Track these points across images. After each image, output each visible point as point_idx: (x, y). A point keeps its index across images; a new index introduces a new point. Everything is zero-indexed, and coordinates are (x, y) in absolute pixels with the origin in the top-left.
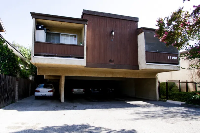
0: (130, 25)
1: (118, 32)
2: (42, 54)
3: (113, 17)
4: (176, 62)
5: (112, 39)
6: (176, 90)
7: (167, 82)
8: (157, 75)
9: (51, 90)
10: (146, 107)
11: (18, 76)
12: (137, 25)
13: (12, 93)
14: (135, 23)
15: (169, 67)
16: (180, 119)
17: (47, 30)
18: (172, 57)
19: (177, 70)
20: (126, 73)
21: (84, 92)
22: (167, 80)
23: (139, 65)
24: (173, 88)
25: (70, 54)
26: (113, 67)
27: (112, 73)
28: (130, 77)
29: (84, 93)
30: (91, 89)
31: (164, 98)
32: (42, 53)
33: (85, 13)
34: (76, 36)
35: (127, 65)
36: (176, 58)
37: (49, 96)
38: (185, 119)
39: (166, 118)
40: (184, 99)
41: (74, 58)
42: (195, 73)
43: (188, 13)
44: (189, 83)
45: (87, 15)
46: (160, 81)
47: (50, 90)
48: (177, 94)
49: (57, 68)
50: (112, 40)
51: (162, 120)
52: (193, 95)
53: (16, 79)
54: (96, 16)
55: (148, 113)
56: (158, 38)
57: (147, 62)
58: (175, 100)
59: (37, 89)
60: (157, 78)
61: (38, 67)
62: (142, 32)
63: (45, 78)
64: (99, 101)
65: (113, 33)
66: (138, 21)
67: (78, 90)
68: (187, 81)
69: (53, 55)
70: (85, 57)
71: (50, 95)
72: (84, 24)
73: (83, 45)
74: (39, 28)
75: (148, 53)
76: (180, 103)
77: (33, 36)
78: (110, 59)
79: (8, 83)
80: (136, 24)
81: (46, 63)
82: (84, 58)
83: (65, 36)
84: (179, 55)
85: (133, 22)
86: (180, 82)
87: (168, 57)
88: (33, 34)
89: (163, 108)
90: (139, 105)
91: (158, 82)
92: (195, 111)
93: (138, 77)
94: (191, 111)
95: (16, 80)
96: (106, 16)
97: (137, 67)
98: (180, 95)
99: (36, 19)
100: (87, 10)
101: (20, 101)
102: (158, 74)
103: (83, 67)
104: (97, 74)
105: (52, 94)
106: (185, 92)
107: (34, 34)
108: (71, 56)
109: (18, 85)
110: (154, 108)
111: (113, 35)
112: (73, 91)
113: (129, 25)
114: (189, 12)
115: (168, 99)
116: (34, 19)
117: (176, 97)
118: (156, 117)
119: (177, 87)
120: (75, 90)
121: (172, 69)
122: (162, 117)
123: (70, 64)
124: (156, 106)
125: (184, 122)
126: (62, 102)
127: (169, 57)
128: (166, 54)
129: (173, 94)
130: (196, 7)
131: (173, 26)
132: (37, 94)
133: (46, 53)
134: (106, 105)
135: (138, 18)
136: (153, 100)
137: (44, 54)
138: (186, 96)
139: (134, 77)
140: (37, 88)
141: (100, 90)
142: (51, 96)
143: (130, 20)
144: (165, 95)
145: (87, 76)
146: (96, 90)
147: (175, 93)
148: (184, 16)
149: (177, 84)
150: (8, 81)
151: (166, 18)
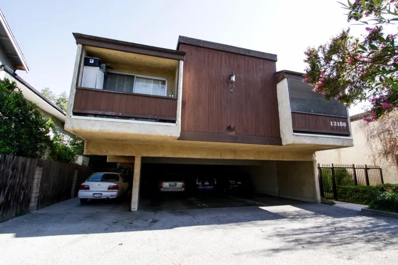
0: (264, 65)
1: (242, 76)
2: (90, 112)
3: (233, 51)
4: (346, 132)
5: (231, 89)
6: (349, 182)
7: (333, 168)
8: (315, 155)
9: (114, 186)
10: (297, 218)
11: (46, 156)
12: (275, 66)
13: (22, 192)
14: (271, 63)
15: (333, 140)
16: (364, 247)
17: (107, 67)
18: (338, 123)
19: (348, 145)
20: (259, 152)
21: (182, 187)
22: (333, 164)
23: (282, 137)
24: (345, 179)
25: (149, 115)
26: (234, 140)
27: (234, 151)
28: (266, 159)
29: (183, 189)
30: (199, 182)
31: (330, 199)
32: (91, 110)
33: (182, 42)
34: (165, 81)
35: (260, 136)
36: (345, 125)
37: (108, 198)
38: (374, 246)
39: (337, 245)
40: (365, 199)
41: (156, 121)
42: (378, 152)
43: (357, 41)
44: (369, 169)
45: (186, 46)
46: (320, 166)
47: (113, 184)
48: (351, 190)
49: (125, 140)
50: (232, 91)
51: (328, 250)
52: (379, 192)
53: (36, 163)
54: (202, 49)
55: (301, 232)
56: (310, 84)
57: (294, 131)
58: (349, 202)
59: (86, 183)
60: (316, 161)
61: (87, 140)
62: (283, 78)
63: (108, 161)
64: (210, 207)
65: (233, 78)
66: (276, 61)
67: (172, 183)
68: (366, 165)
69: (114, 114)
70: (179, 119)
71: (112, 196)
72: (179, 60)
73: (176, 96)
74: (90, 62)
75: (296, 116)
76: (359, 207)
77: (74, 77)
78: (228, 125)
79: (11, 172)
80: (272, 66)
81: (98, 131)
82: (177, 122)
83: (145, 80)
84: (349, 119)
85: (267, 61)
86: (354, 169)
87: (331, 122)
88: (74, 73)
89: (329, 220)
90: (285, 213)
91: (318, 168)
92: (388, 226)
93: (281, 159)
94: (382, 226)
95: (37, 165)
96: (220, 49)
97: (278, 140)
98: (357, 191)
99: (83, 45)
100: (186, 38)
101: (40, 211)
102: (317, 153)
103: (174, 139)
104: (204, 154)
105: (115, 193)
106: (364, 186)
107: (77, 72)
108: (150, 117)
109: (40, 176)
110: (313, 219)
111: (232, 82)
112: (162, 187)
113: (260, 67)
114: (359, 39)
115: (337, 200)
116: (80, 46)
117: (351, 196)
118: (318, 243)
119: (350, 176)
120: (166, 185)
121: (339, 144)
122: (329, 242)
123: (148, 133)
124: (315, 215)
125: (373, 253)
126: (133, 210)
127: (333, 124)
128: (328, 118)
129: (345, 190)
130: (371, 30)
131: (334, 63)
132: (82, 194)
133: (100, 110)
134: (221, 215)
135: (276, 56)
136: (312, 203)
137: (94, 112)
138: (368, 194)
139: (275, 159)
140: (86, 181)
141: (216, 183)
142: (112, 199)
143: (263, 57)
144: (331, 192)
145: (185, 156)
146: (207, 183)
147: (349, 188)
148: (351, 47)
149: (350, 171)
150: (13, 166)
151: (321, 47)
